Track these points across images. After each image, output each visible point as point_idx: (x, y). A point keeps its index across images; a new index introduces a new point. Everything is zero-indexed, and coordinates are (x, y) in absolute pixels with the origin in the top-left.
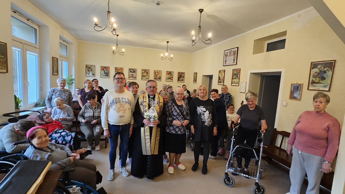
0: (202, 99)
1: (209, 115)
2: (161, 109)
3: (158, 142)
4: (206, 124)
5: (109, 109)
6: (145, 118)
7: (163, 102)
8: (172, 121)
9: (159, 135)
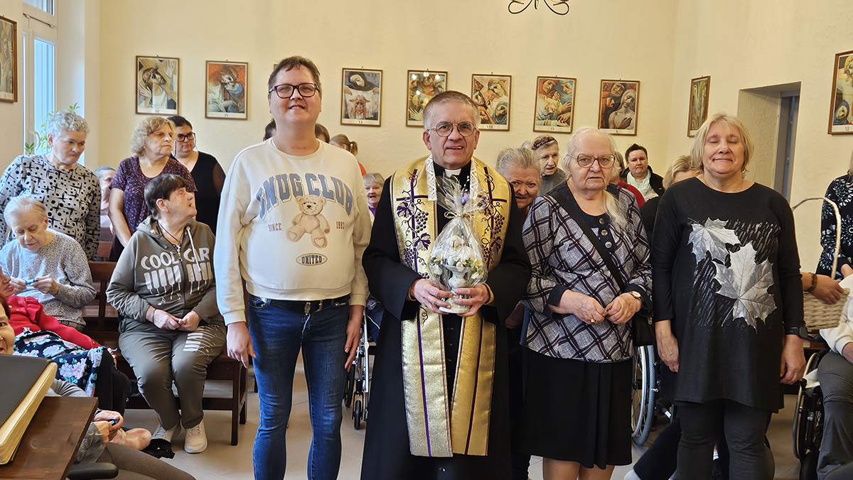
0: (722, 186)
1: (758, 268)
2: (498, 229)
3: (484, 396)
4: (739, 312)
5: (251, 229)
6: (420, 277)
7: (507, 196)
8: (555, 296)
9: (492, 361)
